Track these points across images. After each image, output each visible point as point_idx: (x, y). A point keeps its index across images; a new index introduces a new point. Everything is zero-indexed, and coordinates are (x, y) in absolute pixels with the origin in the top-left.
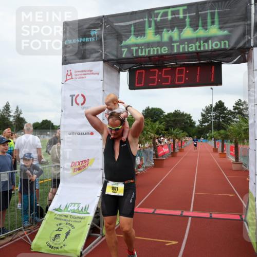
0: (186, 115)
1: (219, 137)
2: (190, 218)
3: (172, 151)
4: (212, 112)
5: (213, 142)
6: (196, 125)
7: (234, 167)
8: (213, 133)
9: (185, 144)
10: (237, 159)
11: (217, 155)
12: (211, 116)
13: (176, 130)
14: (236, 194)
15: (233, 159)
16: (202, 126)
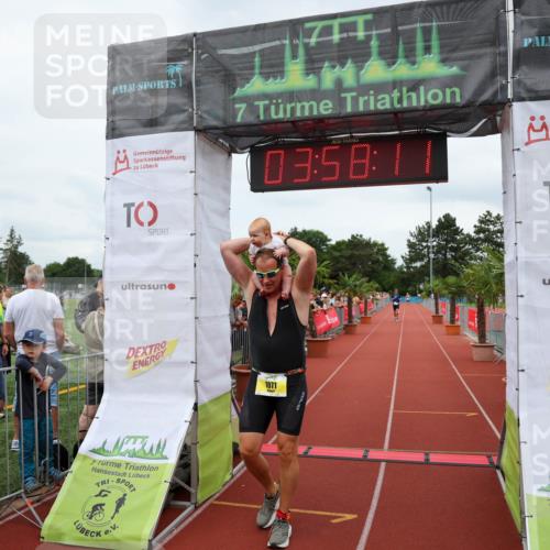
0: (375, 244)
1: (445, 292)
2: (383, 465)
3: (346, 323)
4: (431, 239)
5: (431, 301)
6: (396, 266)
7: (477, 354)
8: (434, 282)
9: (374, 307)
10: (482, 337)
11: (441, 329)
12: (427, 246)
13: (354, 276)
14: (480, 412)
15: (473, 338)
16: (408, 268)
